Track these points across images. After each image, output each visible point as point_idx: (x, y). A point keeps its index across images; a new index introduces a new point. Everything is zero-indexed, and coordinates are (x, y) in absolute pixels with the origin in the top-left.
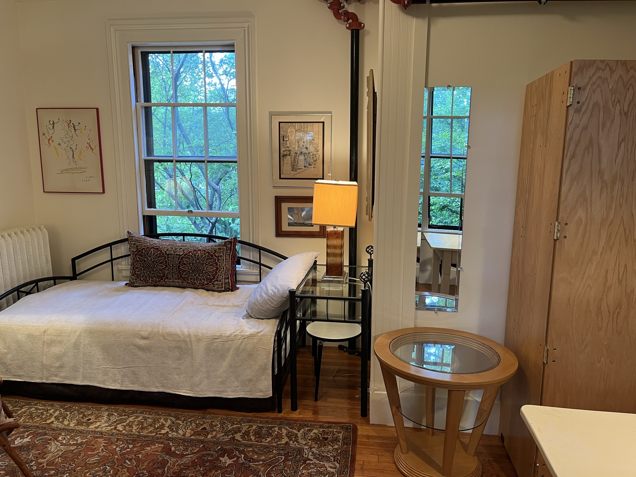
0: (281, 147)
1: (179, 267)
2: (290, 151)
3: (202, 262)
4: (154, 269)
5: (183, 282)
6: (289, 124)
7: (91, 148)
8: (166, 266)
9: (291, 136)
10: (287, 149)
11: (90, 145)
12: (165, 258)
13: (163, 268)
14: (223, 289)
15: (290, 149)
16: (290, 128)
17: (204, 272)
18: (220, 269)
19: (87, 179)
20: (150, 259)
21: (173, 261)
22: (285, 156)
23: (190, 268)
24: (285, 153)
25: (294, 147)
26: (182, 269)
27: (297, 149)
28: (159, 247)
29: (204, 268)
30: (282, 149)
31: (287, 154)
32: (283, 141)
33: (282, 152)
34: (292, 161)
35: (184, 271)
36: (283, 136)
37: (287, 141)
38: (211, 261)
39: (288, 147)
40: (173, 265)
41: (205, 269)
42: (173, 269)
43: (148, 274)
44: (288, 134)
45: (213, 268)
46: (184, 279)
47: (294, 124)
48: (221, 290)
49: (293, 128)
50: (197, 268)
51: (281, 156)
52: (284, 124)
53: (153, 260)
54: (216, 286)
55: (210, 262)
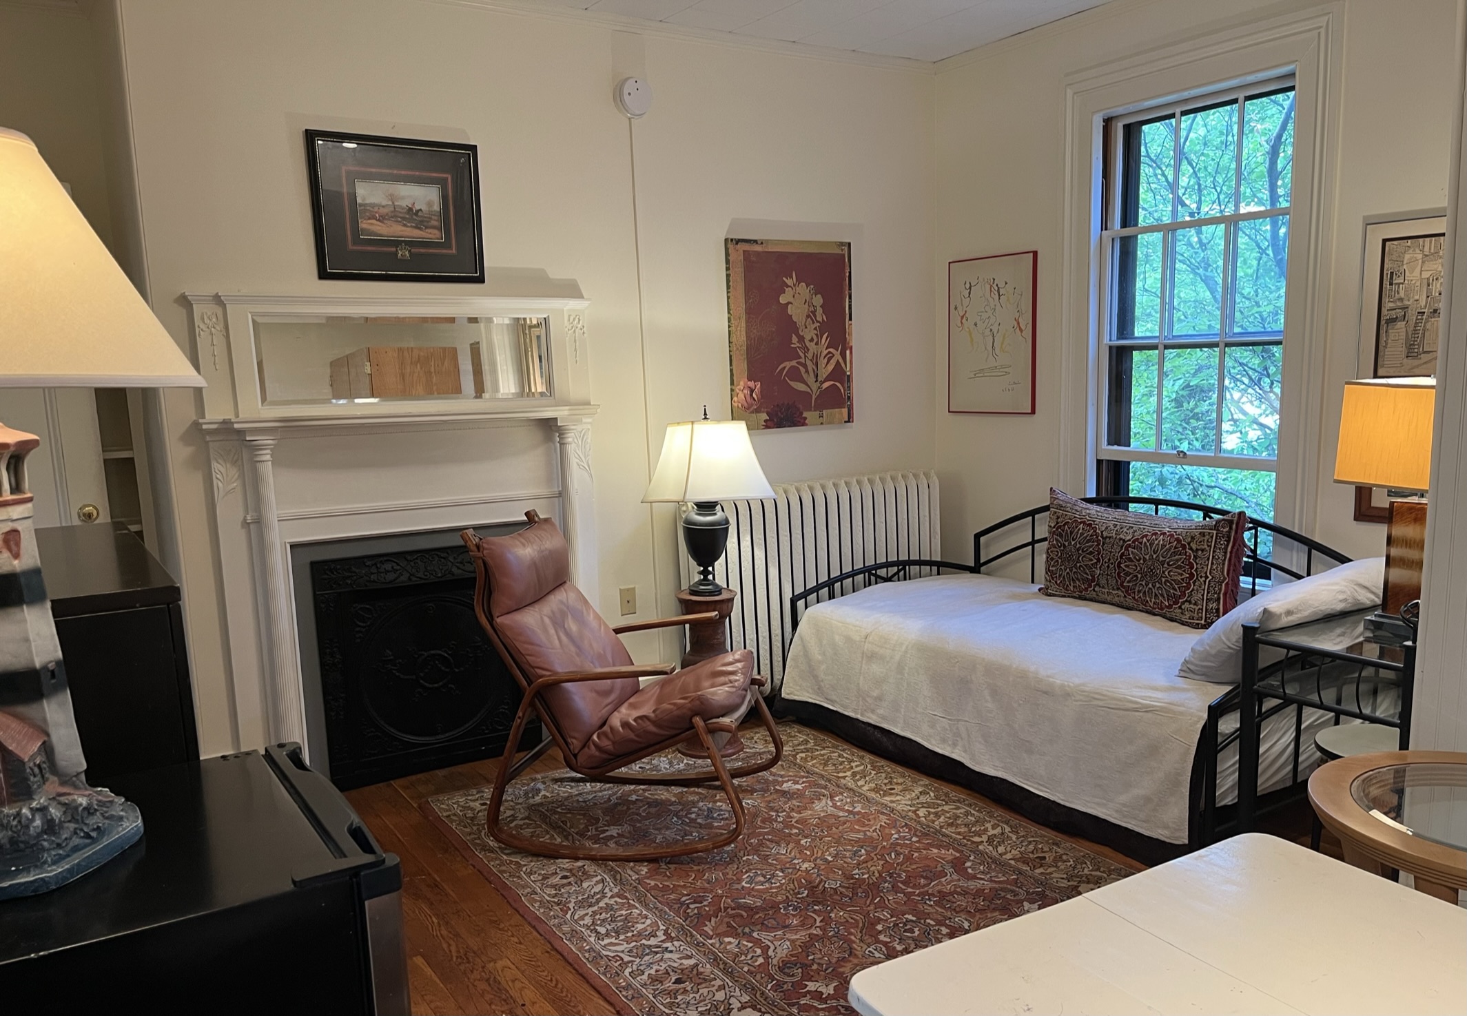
0: (1385, 299)
1: (1120, 563)
2: (1405, 308)
3: (1161, 559)
4: (1078, 565)
5: (1125, 596)
6: (1409, 241)
7: (1020, 327)
8: (1098, 560)
9: (1412, 272)
10: (1399, 304)
11: (1018, 323)
12: (1099, 544)
13: (1092, 564)
14: (1203, 622)
15: (1407, 303)
16: (1411, 251)
17: (1163, 580)
18: (1197, 578)
19: (1010, 387)
20: (1073, 543)
21: (1111, 552)
22: (1393, 320)
23: (1139, 568)
24: (1393, 314)
25: (1417, 297)
26: (1124, 570)
27: (1423, 304)
28: (1094, 521)
29: (1164, 572)
30: (1387, 305)
31: (1397, 317)
32: (1391, 284)
33: (1384, 311)
34: (1410, 334)
35: (1128, 574)
36: (1392, 273)
37: (1399, 284)
38: (1181, 559)
39: (1401, 300)
40: (1109, 560)
41: (1166, 573)
42: (1108, 567)
43: (1068, 573)
44: (1405, 267)
45: (1182, 575)
46: (1128, 591)
47: (1421, 240)
48: (1198, 624)
49: (1418, 251)
50: (1152, 570)
51: (1383, 322)
52: (1395, 242)
53: (1078, 546)
54: (1188, 615)
55: (1177, 560)
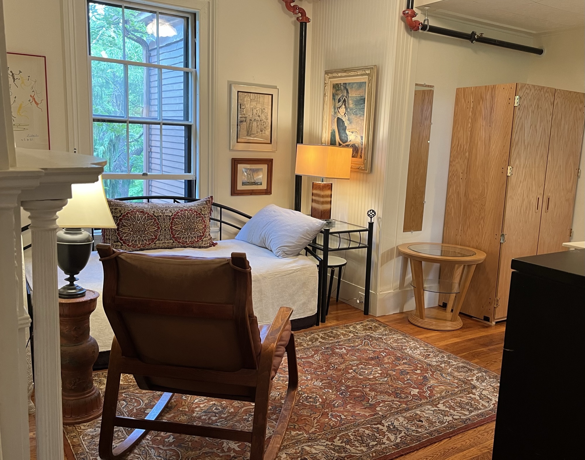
0: (239, 114)
1: (171, 227)
2: (246, 118)
3: (193, 221)
4: (146, 232)
5: (174, 242)
6: (246, 93)
8: (159, 228)
9: (247, 105)
10: (244, 116)
11: (34, 99)
12: (155, 220)
13: (155, 230)
15: (246, 116)
16: (246, 97)
17: (196, 230)
19: (29, 138)
20: (139, 222)
21: (164, 223)
22: (241, 122)
23: (183, 227)
24: (242, 119)
25: (249, 114)
26: (175, 230)
27: (251, 117)
28: (144, 210)
29: (195, 227)
30: (240, 116)
31: (243, 121)
32: (241, 108)
33: (239, 118)
34: (248, 127)
35: (177, 231)
36: (241, 104)
37: (243, 109)
39: (244, 114)
40: (165, 226)
42: (165, 230)
44: (245, 102)
45: (202, 226)
46: (176, 239)
47: (249, 94)
49: (248, 97)
50: (190, 227)
51: (238, 122)
52: (241, 93)
53: (143, 223)
54: (204, 243)
55: (199, 220)
